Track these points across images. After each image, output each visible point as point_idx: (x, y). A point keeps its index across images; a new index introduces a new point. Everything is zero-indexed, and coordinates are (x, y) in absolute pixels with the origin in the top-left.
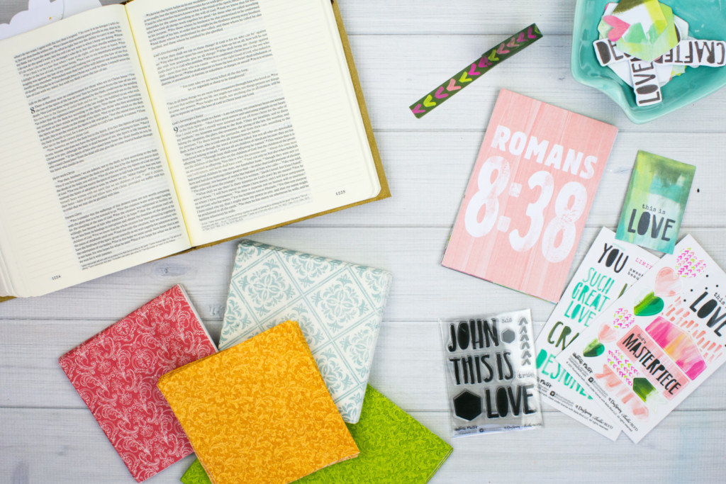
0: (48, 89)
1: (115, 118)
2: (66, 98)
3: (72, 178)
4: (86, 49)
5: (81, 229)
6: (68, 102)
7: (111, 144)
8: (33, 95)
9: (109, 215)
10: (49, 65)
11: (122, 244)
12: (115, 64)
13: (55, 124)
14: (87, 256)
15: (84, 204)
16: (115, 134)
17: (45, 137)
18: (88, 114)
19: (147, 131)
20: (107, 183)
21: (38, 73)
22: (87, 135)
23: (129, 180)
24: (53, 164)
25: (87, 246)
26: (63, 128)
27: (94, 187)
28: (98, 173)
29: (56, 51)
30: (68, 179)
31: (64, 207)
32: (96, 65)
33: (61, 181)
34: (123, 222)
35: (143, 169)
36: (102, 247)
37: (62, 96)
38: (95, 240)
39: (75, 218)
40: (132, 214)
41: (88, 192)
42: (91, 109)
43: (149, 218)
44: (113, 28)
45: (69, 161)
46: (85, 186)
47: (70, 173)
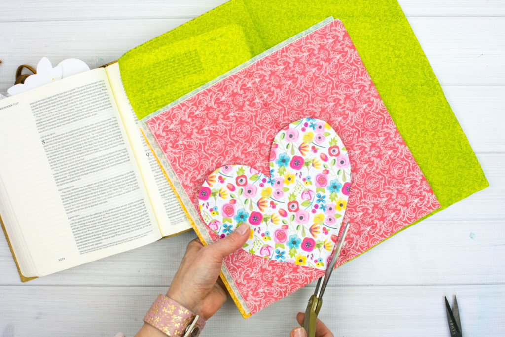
0: (54, 128)
1: (104, 150)
2: (68, 134)
3: (72, 190)
4: (82, 100)
5: (79, 226)
6: (69, 137)
7: (101, 168)
8: (44, 131)
9: (100, 218)
10: (55, 110)
11: (110, 238)
12: (103, 110)
13: (60, 152)
14: (83, 245)
15: (81, 209)
16: (104, 161)
17: (53, 161)
18: (84, 146)
19: (126, 158)
20: (98, 195)
21: (47, 116)
22: (83, 161)
23: (114, 193)
24: (59, 180)
25: (84, 238)
26: (65, 155)
27: (89, 198)
28: (91, 188)
29: (60, 101)
30: (70, 191)
31: (66, 210)
32: (90, 111)
33: (65, 193)
34: (110, 222)
35: (124, 186)
36: (94, 239)
37: (65, 132)
38: (89, 234)
39: (75, 218)
40: (116, 217)
41: (85, 200)
42: (86, 143)
43: (128, 220)
44: (100, 85)
45: (70, 179)
46: (82, 197)
47: (71, 187)
